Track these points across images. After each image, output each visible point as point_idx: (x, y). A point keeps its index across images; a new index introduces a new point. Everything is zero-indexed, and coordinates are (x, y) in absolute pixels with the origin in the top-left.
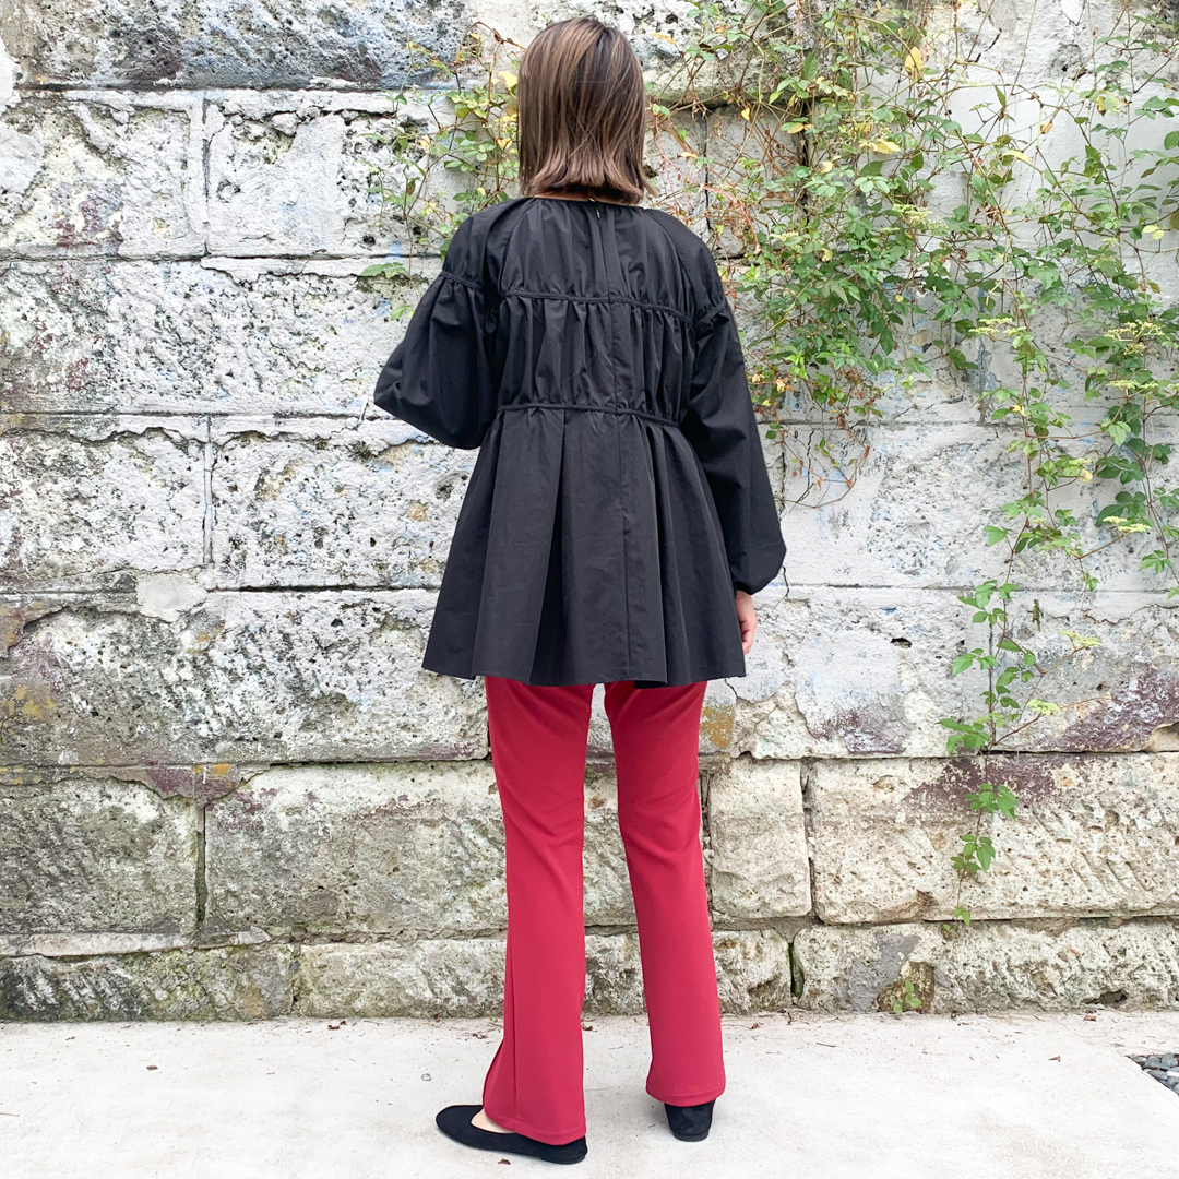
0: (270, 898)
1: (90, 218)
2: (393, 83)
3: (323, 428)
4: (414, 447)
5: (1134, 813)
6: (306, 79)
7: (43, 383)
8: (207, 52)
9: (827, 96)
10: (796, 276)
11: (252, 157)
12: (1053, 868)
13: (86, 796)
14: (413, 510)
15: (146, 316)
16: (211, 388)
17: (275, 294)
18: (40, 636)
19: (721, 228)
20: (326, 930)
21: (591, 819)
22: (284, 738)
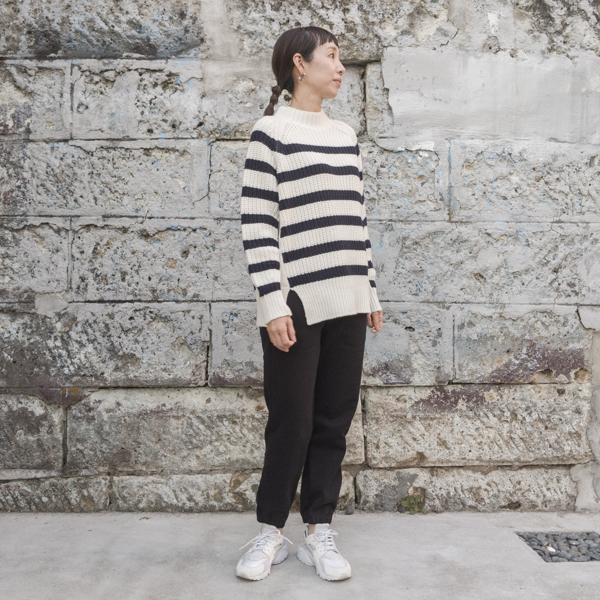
0: (98, 453)
1: (16, 121)
2: (163, 56)
3: (126, 222)
4: (171, 232)
5: (525, 414)
6: (121, 54)
8: (73, 41)
11: (94, 91)
12: (484, 441)
13: (10, 402)
14: (170, 263)
15: (41, 169)
16: (72, 203)
17: (104, 158)
20: (126, 469)
21: (256, 416)
22: (105, 375)
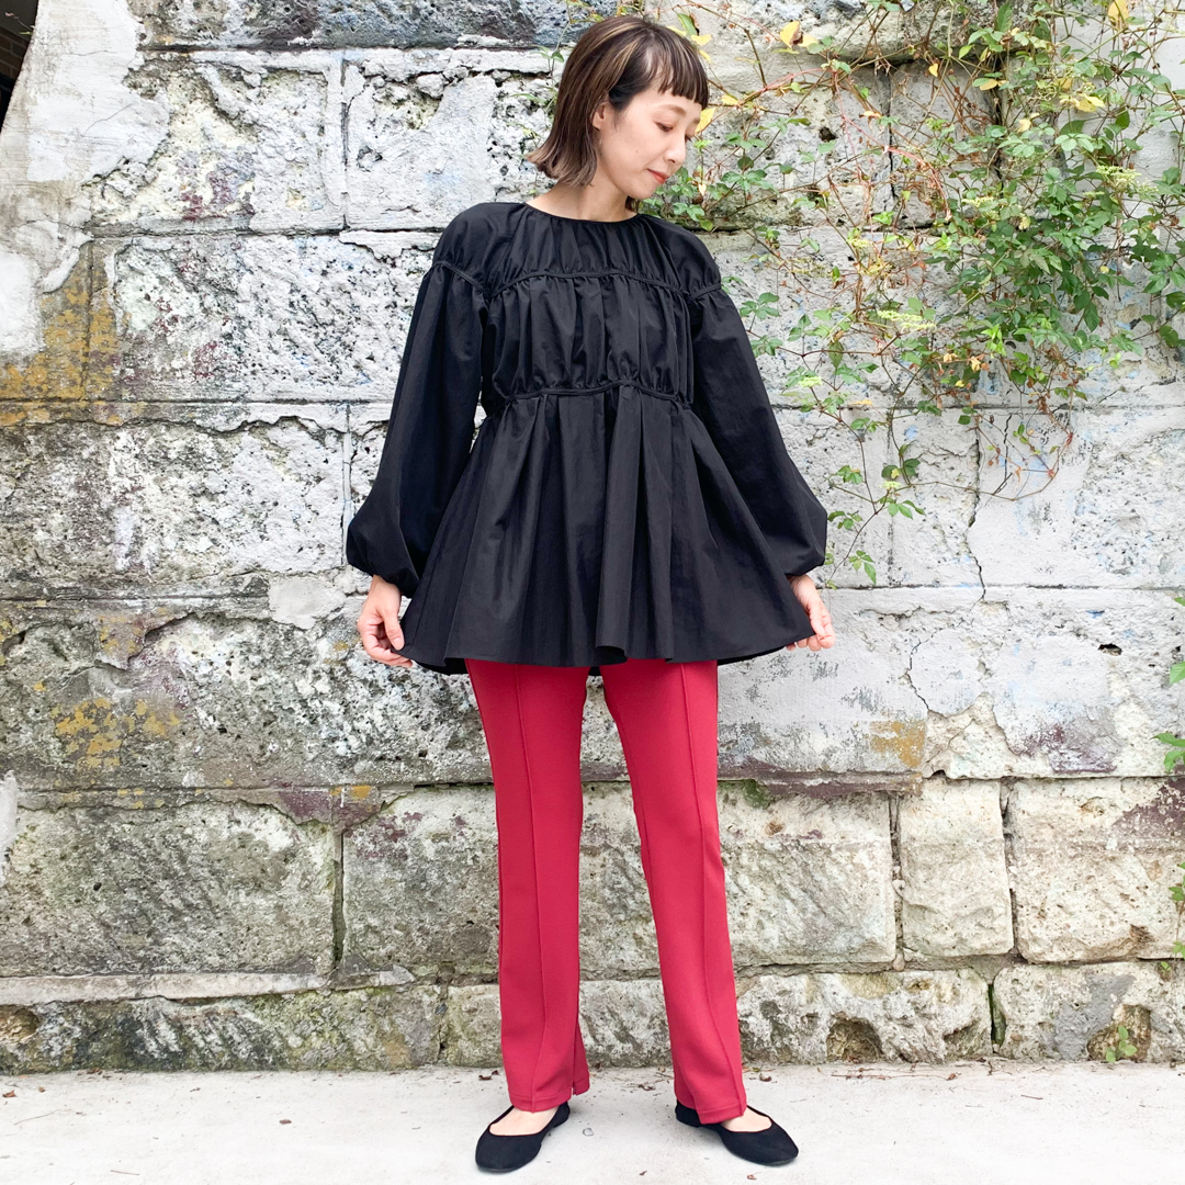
0: (415, 934)
1: (218, 189)
2: (549, 40)
6: (453, 36)
7: (168, 368)
8: (346, 9)
9: (1023, 48)
10: (990, 245)
11: (395, 122)
13: (213, 821)
15: (279, 295)
16: (349, 373)
18: (163, 646)
19: (907, 194)
20: (476, 969)
21: (768, 846)
22: (430, 757)
